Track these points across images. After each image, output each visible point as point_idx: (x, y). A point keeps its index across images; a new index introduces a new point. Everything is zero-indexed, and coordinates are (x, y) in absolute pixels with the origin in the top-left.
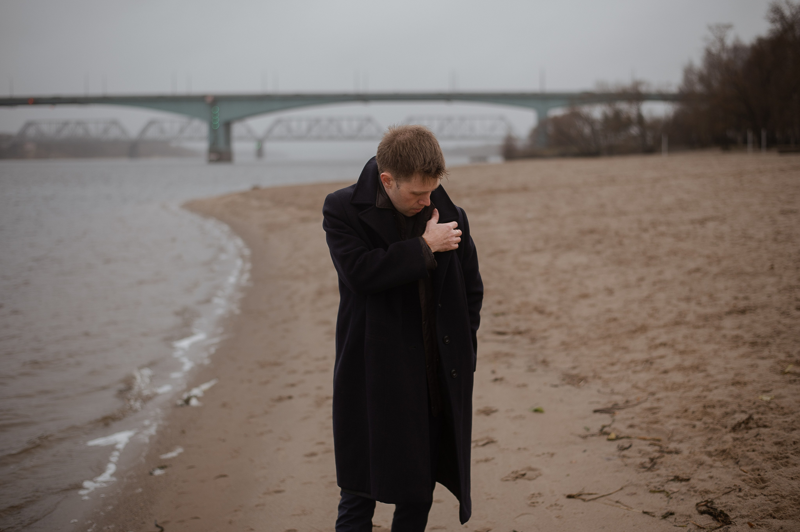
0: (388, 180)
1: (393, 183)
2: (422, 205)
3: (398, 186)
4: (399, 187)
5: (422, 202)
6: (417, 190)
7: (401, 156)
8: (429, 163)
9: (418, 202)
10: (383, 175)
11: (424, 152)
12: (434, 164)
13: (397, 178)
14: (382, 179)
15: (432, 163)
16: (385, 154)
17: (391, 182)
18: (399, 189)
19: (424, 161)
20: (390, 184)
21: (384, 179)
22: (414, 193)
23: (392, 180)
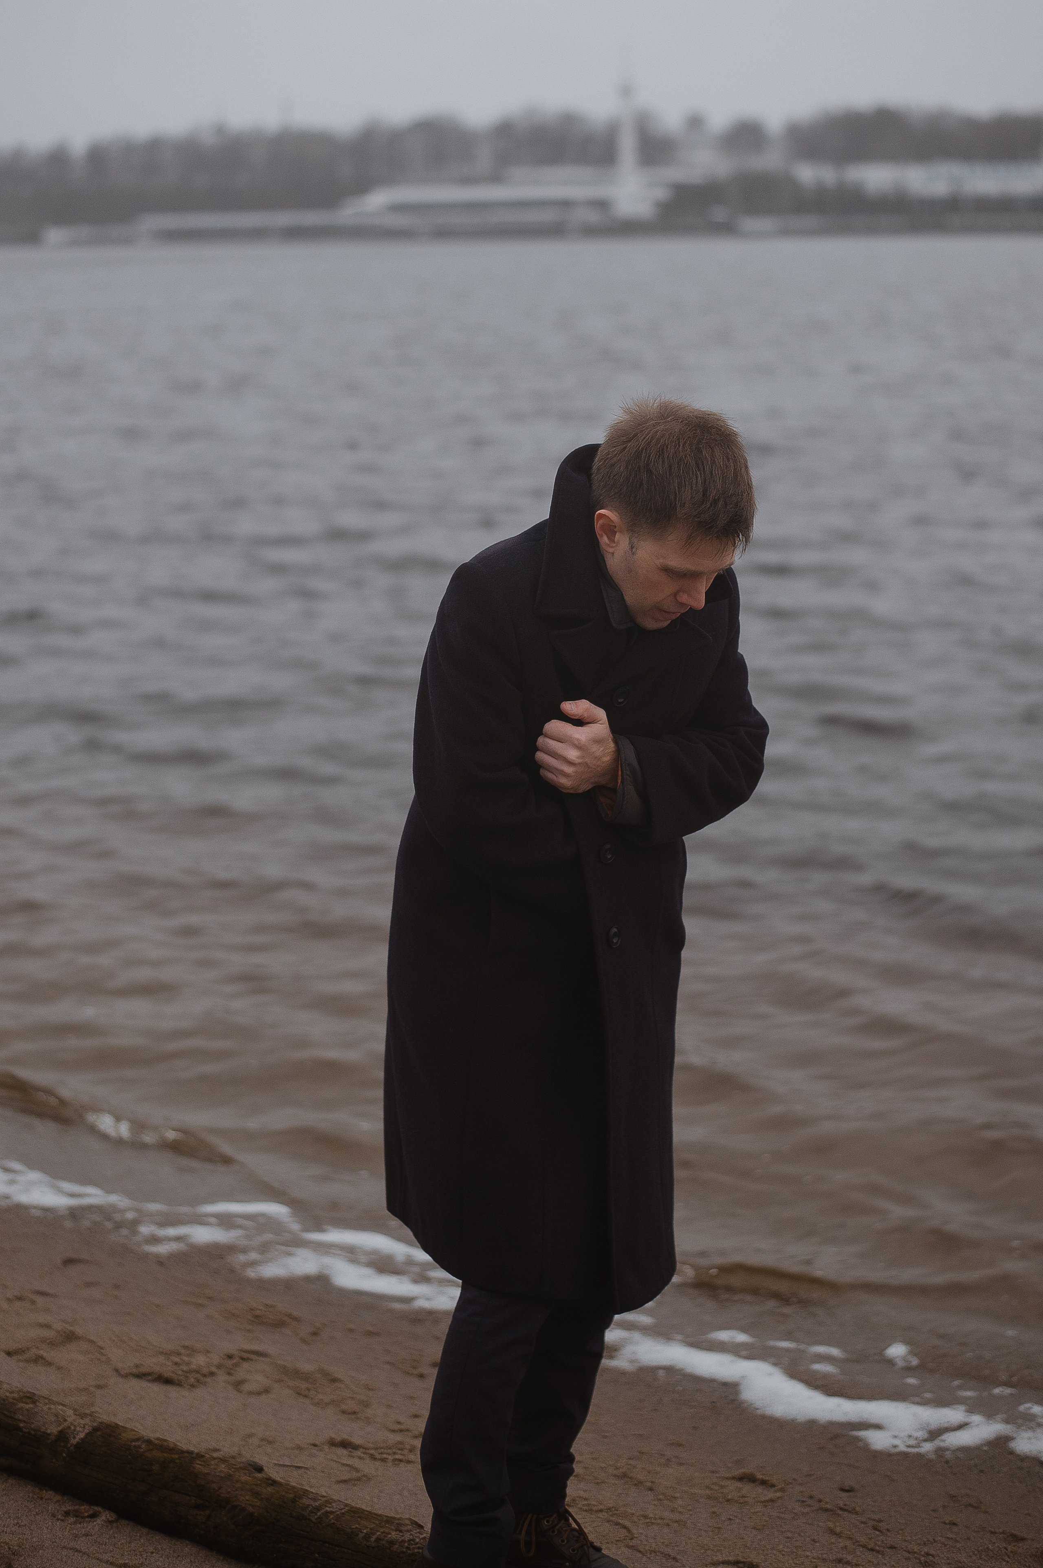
0: (611, 530)
1: (623, 541)
2: (683, 605)
3: (632, 548)
4: (634, 550)
5: (684, 598)
6: (675, 562)
7: (649, 472)
8: (716, 501)
9: (675, 594)
10: (601, 515)
11: (707, 472)
12: (726, 505)
13: (633, 527)
14: (598, 525)
15: (721, 504)
16: (613, 465)
17: (617, 536)
18: (633, 554)
19: (704, 495)
20: (613, 541)
21: (602, 526)
22: (667, 570)
23: (621, 531)
